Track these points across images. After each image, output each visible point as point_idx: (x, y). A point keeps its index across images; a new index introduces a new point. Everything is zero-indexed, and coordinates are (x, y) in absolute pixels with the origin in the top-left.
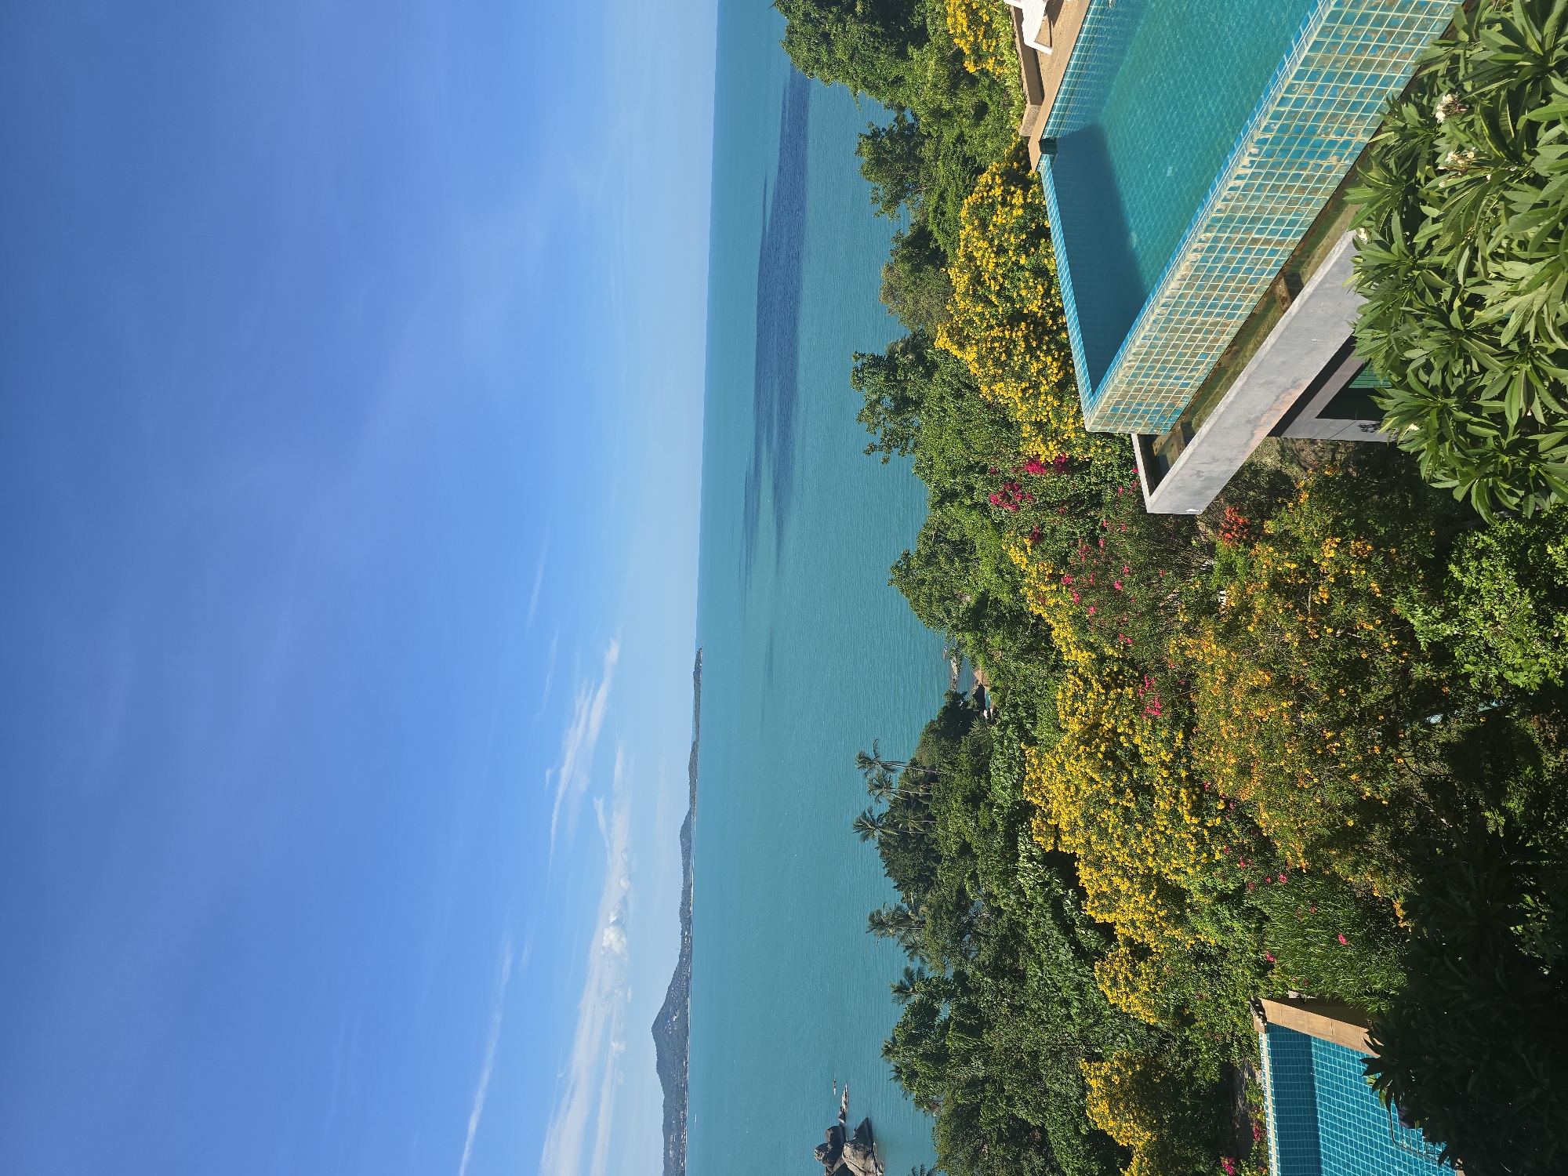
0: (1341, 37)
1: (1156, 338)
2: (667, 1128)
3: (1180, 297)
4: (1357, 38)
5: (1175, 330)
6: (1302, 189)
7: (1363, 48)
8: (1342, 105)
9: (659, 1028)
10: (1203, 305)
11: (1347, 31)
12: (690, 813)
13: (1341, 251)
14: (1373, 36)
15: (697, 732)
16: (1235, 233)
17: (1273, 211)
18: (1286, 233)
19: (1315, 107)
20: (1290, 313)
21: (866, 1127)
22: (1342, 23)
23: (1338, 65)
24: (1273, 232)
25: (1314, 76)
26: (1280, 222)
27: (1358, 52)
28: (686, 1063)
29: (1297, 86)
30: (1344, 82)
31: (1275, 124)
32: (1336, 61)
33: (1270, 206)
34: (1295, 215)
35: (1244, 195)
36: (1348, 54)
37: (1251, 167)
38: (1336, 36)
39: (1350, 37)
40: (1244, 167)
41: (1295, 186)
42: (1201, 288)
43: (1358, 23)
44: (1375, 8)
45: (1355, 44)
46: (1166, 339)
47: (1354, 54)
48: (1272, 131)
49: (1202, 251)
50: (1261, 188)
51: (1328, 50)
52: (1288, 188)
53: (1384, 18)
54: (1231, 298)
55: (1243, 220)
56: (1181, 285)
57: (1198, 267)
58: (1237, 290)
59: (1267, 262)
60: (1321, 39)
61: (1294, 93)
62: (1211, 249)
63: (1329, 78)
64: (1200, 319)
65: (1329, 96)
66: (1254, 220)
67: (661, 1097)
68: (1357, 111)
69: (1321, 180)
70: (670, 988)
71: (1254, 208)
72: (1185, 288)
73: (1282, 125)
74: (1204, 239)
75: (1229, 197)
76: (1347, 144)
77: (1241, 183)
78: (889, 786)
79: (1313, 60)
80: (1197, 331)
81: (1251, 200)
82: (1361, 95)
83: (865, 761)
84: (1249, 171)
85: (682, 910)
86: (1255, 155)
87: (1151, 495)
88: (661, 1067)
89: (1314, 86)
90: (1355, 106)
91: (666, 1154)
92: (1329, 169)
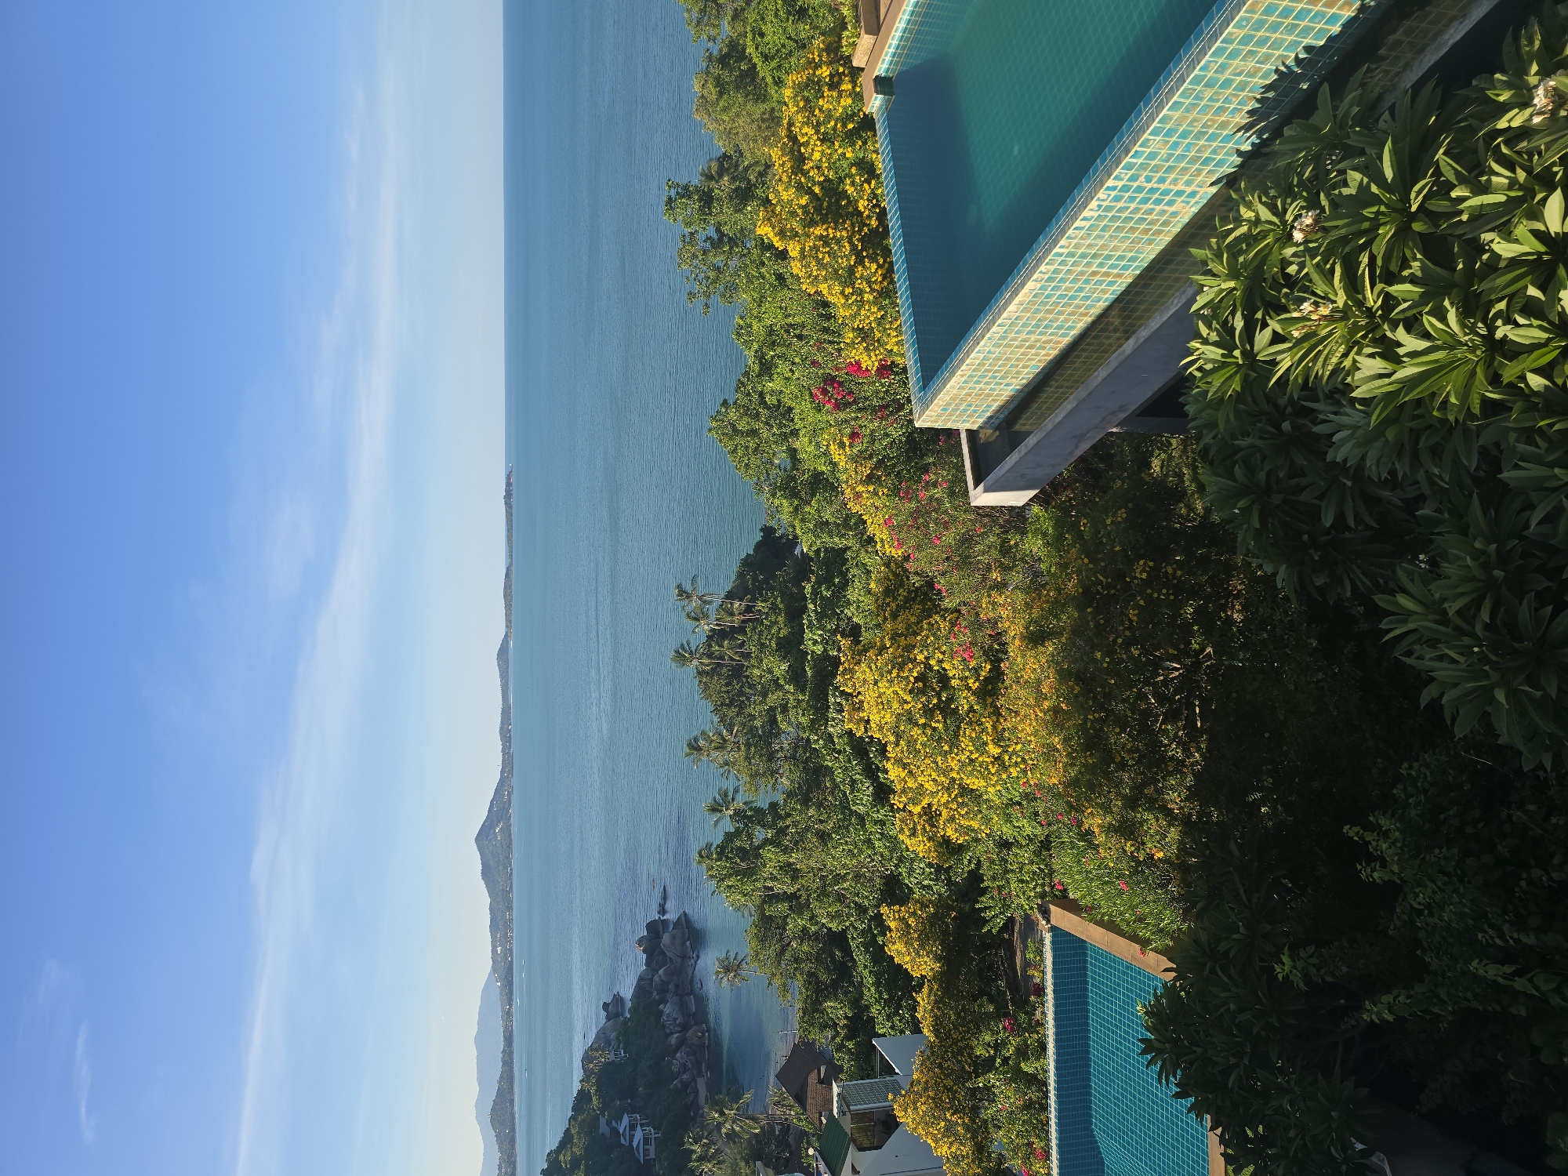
0: (1201, 99)
1: (989, 352)
2: (494, 926)
3: (1016, 319)
4: (1218, 100)
5: (1009, 346)
6: (1146, 231)
7: (1222, 110)
8: (1194, 160)
9: (483, 837)
10: (1037, 326)
11: (1209, 93)
12: (506, 636)
13: (1180, 305)
14: (1234, 99)
15: (511, 556)
16: (1076, 266)
17: (1115, 249)
18: (1125, 268)
19: (1168, 161)
20: (1124, 351)
21: (683, 918)
22: (1205, 86)
23: (1195, 124)
24: (1112, 266)
25: (1170, 133)
26: (1121, 258)
27: (1216, 113)
28: (511, 870)
29: (1151, 142)
30: (1199, 139)
31: (1126, 174)
32: (1194, 120)
33: (1112, 245)
34: (1136, 252)
35: (1089, 234)
36: (1207, 114)
37: (1098, 210)
38: (1197, 98)
39: (1211, 99)
40: (1091, 210)
41: (1138, 228)
42: (1037, 311)
43: (1220, 87)
44: (1239, 74)
45: (1214, 106)
46: (1000, 353)
47: (1213, 115)
48: (1122, 179)
49: (1041, 281)
50: (1105, 228)
51: (1187, 110)
52: (1133, 230)
53: (1246, 83)
54: (1067, 320)
55: (1084, 256)
56: (1018, 309)
57: (1036, 294)
58: (1072, 314)
59: (1104, 291)
60: (1182, 100)
61: (1148, 147)
62: (1050, 280)
63: (1184, 135)
64: (1033, 338)
65: (1183, 151)
66: (1095, 256)
67: (487, 900)
68: (1208, 165)
69: (1166, 223)
70: (492, 802)
71: (1097, 245)
72: (1022, 311)
73: (1132, 175)
74: (1044, 270)
75: (1073, 236)
76: (1193, 194)
77: (1087, 224)
78: (706, 616)
79: (1171, 119)
80: (1031, 347)
81: (1095, 238)
82: (1214, 152)
83: (682, 592)
84: (1096, 214)
85: (501, 729)
86: (1103, 200)
87: (975, 488)
88: (486, 874)
89: (1169, 142)
90: (1207, 161)
91: (494, 951)
92: (1174, 214)
